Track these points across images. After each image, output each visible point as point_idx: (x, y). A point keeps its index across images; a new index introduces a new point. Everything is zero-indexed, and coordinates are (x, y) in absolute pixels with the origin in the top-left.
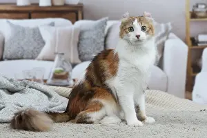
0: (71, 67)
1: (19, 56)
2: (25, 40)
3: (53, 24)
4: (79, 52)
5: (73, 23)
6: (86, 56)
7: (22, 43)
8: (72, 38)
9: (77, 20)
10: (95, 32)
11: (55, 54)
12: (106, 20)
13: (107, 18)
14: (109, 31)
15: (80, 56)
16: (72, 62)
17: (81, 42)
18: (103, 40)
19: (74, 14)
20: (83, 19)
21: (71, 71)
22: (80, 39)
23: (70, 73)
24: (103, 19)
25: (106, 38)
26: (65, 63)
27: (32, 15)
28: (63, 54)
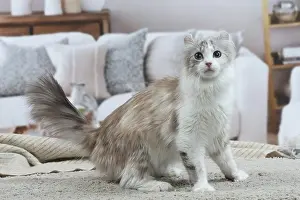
0: (95, 103)
1: (18, 90)
2: (27, 66)
3: (66, 42)
4: (107, 81)
5: (96, 39)
6: (117, 87)
7: (22, 72)
8: (96, 63)
9: (102, 33)
10: (129, 51)
11: (72, 85)
12: (145, 33)
13: (146, 29)
14: (150, 48)
15: (108, 87)
16: (97, 95)
17: (109, 66)
18: (141, 61)
19: (97, 25)
20: (110, 31)
21: (96, 109)
22: (107, 62)
23: (95, 113)
24: (141, 31)
25: (146, 58)
26: (87, 99)
27: (36, 29)
28: (83, 85)
